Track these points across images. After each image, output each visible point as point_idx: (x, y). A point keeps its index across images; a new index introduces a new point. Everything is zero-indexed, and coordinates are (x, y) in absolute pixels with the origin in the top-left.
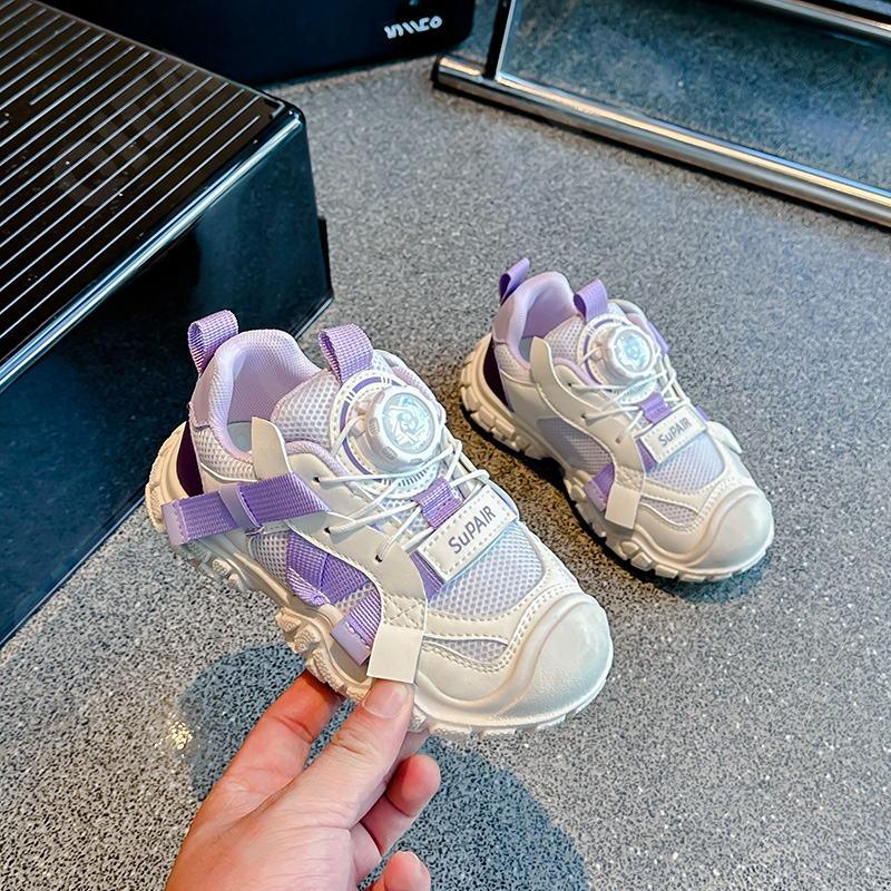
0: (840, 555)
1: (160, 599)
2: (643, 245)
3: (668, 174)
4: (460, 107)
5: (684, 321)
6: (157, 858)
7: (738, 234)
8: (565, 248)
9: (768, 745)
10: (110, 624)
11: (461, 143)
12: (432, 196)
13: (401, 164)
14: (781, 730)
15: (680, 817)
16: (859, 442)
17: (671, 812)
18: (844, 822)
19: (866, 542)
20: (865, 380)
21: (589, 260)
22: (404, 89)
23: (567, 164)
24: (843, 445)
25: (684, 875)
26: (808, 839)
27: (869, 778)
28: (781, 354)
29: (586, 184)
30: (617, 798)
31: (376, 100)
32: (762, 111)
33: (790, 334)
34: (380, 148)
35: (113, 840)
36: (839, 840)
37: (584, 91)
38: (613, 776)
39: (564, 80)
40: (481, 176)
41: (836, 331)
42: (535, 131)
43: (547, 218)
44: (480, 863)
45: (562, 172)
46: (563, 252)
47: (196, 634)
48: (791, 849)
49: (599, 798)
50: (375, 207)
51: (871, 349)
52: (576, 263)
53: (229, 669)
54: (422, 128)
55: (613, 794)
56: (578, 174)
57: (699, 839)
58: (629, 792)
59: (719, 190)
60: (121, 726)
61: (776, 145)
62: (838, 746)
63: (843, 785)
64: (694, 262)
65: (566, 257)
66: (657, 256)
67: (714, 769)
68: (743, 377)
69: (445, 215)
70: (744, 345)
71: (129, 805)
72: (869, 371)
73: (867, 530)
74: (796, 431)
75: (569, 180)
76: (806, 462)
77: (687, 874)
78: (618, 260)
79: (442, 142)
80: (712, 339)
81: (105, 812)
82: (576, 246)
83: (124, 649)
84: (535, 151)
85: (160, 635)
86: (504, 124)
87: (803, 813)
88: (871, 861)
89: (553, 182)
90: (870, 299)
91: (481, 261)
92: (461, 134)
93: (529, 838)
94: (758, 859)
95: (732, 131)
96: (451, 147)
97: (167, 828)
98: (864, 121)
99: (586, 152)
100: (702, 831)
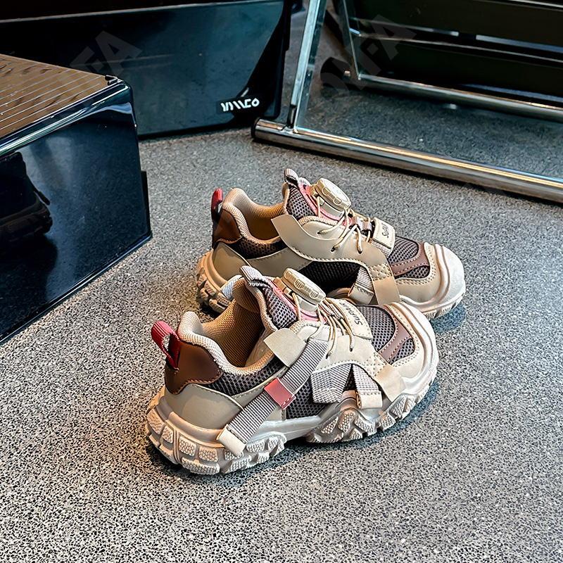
0: (536, 371)
1: (20, 390)
4: (270, 150)
7: (460, 208)
9: (480, 476)
11: (269, 166)
14: (490, 467)
15: (408, 517)
17: (401, 514)
18: (540, 522)
26: (511, 532)
30: (358, 506)
31: (213, 147)
36: (537, 532)
38: (356, 493)
42: (321, 161)
48: (498, 538)
49: (344, 506)
55: (355, 503)
57: (423, 531)
58: (368, 502)
59: (447, 188)
62: (535, 478)
64: (428, 222)
67: (437, 490)
76: (510, 322)
77: (412, 552)
79: (256, 166)
84: (319, 170)
86: (300, 157)
87: (507, 516)
94: (471, 543)
96: (262, 168)
100: (426, 526)
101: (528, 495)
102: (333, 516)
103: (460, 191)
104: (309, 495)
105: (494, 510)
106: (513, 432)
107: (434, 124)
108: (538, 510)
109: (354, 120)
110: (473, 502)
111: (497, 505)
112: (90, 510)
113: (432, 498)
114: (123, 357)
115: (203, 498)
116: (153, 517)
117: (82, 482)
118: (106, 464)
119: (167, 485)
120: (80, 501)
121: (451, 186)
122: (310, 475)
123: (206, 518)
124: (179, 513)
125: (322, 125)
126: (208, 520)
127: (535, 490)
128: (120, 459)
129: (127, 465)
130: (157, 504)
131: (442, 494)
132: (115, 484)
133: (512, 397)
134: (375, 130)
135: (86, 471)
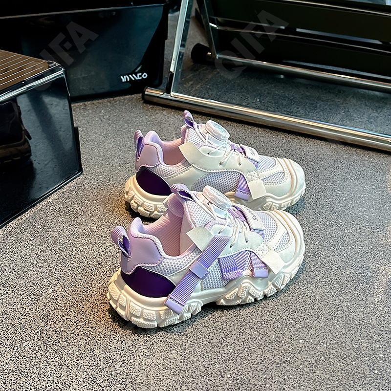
38: (202, 360)
49: (194, 370)
55: (202, 368)
57: (248, 387)
58: (211, 367)
62: (328, 345)
67: (259, 356)
87: (308, 375)
101: (323, 358)
102: (185, 378)
103: (283, 136)
104: (168, 363)
105: (299, 370)
106: (313, 311)
107: (267, 89)
108: (330, 369)
109: (213, 87)
110: (284, 365)
111: (301, 366)
112: (13, 378)
113: (256, 362)
114: (43, 262)
115: (94, 367)
116: (57, 382)
117: (8, 357)
118: (26, 343)
119: (69, 358)
120: (6, 371)
121: (277, 132)
122: (171, 347)
123: (95, 382)
124: (76, 379)
125: (191, 90)
126: (97, 383)
127: (328, 354)
128: (36, 338)
129: (40, 343)
130: (60, 372)
131: (263, 359)
132: (31, 358)
133: (314, 285)
134: (227, 93)
135: (11, 348)
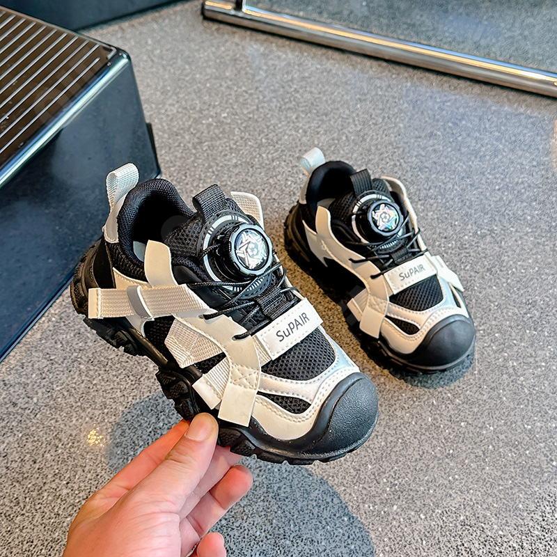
0: (488, 303)
1: (49, 370)
2: (347, 112)
3: (360, 63)
4: (221, 31)
5: (377, 159)
6: (58, 539)
7: (408, 99)
8: (296, 118)
9: (450, 430)
10: (17, 389)
11: (224, 55)
12: (207, 91)
13: (185, 72)
14: (458, 419)
15: (396, 482)
16: (496, 228)
17: (390, 479)
18: (503, 476)
19: (504, 293)
20: (497, 187)
21: (312, 125)
22: (184, 23)
23: (294, 63)
24: (485, 231)
25: (402, 520)
26: (480, 489)
27: (517, 446)
28: (441, 175)
29: (307, 75)
30: (355, 473)
31: (166, 31)
32: (418, 17)
33: (446, 162)
34: (171, 62)
35: (28, 530)
36: (501, 488)
37: (301, 14)
38: (351, 459)
39: (288, 7)
40: (238, 76)
41: (476, 157)
42: (272, 43)
43: (283, 100)
44: (269, 524)
45: (290, 69)
46: (295, 120)
47: (73, 391)
48: (470, 497)
49: (343, 475)
50: (170, 101)
51: (499, 167)
52: (304, 127)
53: (97, 412)
54: (197, 47)
55: (352, 471)
56: (301, 69)
57: (410, 495)
58: (362, 469)
59: (394, 71)
60: (28, 455)
61: (429, 38)
62: (495, 427)
63: (500, 452)
64: (381, 120)
65: (297, 124)
66: (356, 119)
67: (417, 449)
68: (417, 193)
69: (217, 103)
70: (418, 172)
71: (38, 507)
72: (499, 181)
73: (505, 285)
74: (455, 225)
75: (295, 73)
76: (462, 244)
77: (404, 519)
78: (332, 123)
79: (211, 55)
80: (396, 169)
81: (22, 512)
82: (303, 116)
83: (26, 406)
84: (272, 56)
85: (49, 394)
86: (251, 40)
87: (476, 473)
88: (522, 500)
89: (286, 76)
90: (497, 134)
91: (242, 131)
92: (223, 49)
93: (300, 504)
94: (449, 504)
95: (399, 32)
96: (217, 58)
97: (63, 520)
98: (485, 18)
99: (306, 54)
100: (411, 490)
105: (465, 466)
106: (473, 377)
108: (500, 462)
110: (447, 460)
111: (467, 461)
113: (414, 459)
